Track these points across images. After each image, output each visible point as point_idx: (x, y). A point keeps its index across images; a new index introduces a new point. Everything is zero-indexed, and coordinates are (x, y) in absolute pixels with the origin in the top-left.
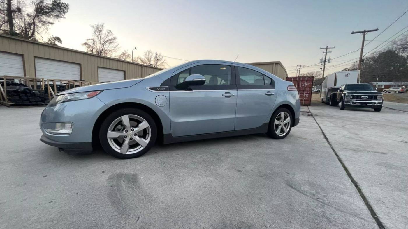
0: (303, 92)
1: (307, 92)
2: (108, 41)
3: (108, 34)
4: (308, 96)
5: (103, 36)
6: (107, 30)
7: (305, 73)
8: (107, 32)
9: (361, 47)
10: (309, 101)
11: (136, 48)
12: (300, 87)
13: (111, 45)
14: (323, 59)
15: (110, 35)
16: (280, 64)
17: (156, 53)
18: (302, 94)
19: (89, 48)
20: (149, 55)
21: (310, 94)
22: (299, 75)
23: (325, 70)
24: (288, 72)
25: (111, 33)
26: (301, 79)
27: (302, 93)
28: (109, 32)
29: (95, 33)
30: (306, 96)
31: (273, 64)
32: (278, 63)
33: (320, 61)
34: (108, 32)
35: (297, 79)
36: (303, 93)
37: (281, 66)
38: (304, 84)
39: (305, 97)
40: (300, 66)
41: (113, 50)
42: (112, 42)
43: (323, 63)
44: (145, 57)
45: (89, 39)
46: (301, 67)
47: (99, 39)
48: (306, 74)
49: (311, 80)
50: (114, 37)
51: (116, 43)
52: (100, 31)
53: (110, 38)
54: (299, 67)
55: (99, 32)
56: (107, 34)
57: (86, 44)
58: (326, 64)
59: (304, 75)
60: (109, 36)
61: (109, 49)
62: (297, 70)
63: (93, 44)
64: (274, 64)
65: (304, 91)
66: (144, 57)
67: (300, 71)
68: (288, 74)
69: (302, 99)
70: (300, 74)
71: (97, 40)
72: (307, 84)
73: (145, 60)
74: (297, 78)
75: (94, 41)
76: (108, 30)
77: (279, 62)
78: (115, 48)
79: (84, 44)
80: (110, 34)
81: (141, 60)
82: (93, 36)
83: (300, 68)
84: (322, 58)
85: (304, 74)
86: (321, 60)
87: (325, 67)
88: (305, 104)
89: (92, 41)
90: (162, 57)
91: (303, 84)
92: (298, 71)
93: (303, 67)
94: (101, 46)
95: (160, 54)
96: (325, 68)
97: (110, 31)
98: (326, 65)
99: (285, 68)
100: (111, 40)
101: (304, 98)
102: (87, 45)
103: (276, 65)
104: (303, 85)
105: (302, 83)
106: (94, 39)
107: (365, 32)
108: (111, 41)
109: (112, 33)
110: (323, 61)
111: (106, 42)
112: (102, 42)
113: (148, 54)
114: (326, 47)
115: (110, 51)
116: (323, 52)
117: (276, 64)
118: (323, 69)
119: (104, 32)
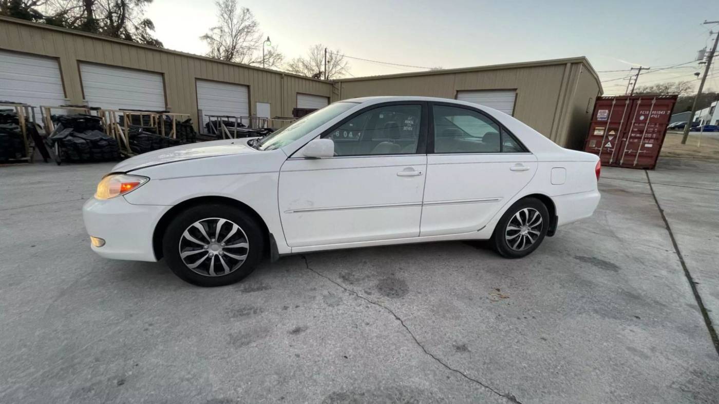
0: (638, 135)
1: (650, 135)
2: (243, 29)
3: (244, 16)
4: (650, 146)
5: (235, 21)
6: (241, 9)
7: (649, 85)
8: (242, 13)
10: (651, 157)
11: (268, 39)
12: (633, 121)
13: (249, 38)
14: (708, 50)
15: (248, 19)
16: (584, 65)
17: (326, 49)
18: (636, 140)
19: (212, 44)
20: (318, 55)
21: (660, 142)
22: (633, 90)
23: (707, 77)
24: (603, 85)
25: (249, 13)
26: (639, 102)
27: (635, 138)
28: (245, 11)
29: (222, 15)
30: (646, 145)
31: (566, 64)
32: (581, 63)
33: (697, 55)
34: (244, 13)
35: (627, 102)
36: (640, 138)
37: (589, 70)
38: (646, 116)
39: (643, 148)
40: (640, 69)
41: (254, 46)
42: (250, 32)
43: (704, 60)
44: (311, 58)
45: (215, 28)
46: (642, 72)
47: (229, 27)
48: (652, 88)
49: (667, 106)
50: (253, 22)
51: (256, 33)
52: (231, 11)
53: (247, 23)
54: (637, 72)
55: (228, 13)
56: (242, 16)
57: (207, 37)
58: (713, 61)
59: (644, 91)
60: (245, 20)
61: (245, 44)
62: (630, 79)
63: (221, 36)
64: (569, 65)
65: (641, 132)
66: (308, 59)
67: (636, 80)
68: (604, 89)
69: (632, 152)
70: (635, 87)
71: (226, 30)
72: (655, 114)
73: (310, 64)
74: (626, 100)
75: (222, 31)
76: (244, 8)
77: (584, 58)
78: (256, 42)
79: (205, 36)
80: (248, 15)
81: (304, 65)
82: (219, 21)
83: (638, 75)
84: (706, 48)
85: (647, 88)
86: (702, 52)
87: (710, 70)
88: (641, 166)
89: (219, 30)
90: (342, 58)
91: (642, 115)
92: (633, 82)
93: (647, 71)
94: (233, 41)
95: (338, 52)
96: (709, 73)
97: (248, 10)
98: (711, 66)
99: (598, 74)
100: (247, 27)
101: (639, 151)
102: (208, 39)
103: (574, 66)
104: (642, 118)
105: (638, 112)
106: (222, 28)
108: (248, 30)
109: (251, 13)
110: (707, 54)
111: (240, 31)
112: (234, 34)
113: (316, 51)
115: (249, 48)
116: (711, 33)
117: (572, 64)
118: (701, 76)
119: (237, 14)
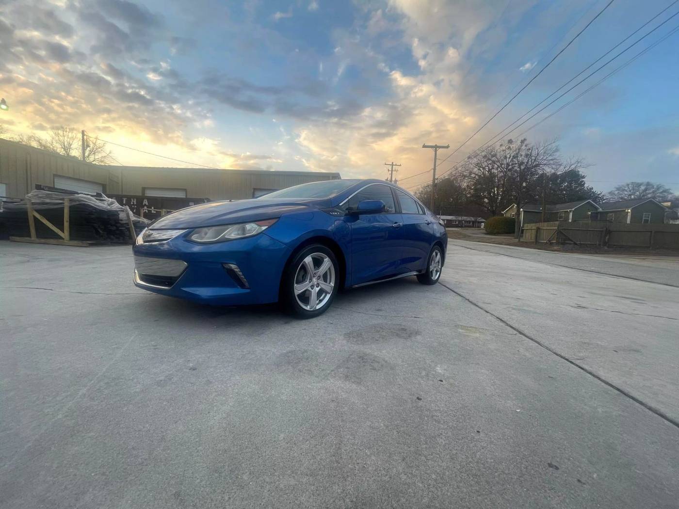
9: (433, 167)
14: (389, 180)
107: (436, 147)
114: (391, 164)
